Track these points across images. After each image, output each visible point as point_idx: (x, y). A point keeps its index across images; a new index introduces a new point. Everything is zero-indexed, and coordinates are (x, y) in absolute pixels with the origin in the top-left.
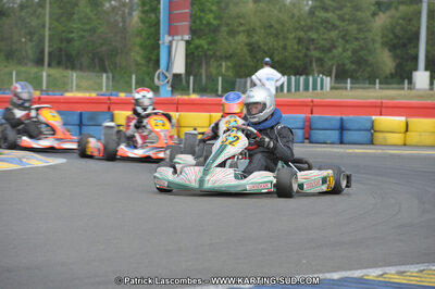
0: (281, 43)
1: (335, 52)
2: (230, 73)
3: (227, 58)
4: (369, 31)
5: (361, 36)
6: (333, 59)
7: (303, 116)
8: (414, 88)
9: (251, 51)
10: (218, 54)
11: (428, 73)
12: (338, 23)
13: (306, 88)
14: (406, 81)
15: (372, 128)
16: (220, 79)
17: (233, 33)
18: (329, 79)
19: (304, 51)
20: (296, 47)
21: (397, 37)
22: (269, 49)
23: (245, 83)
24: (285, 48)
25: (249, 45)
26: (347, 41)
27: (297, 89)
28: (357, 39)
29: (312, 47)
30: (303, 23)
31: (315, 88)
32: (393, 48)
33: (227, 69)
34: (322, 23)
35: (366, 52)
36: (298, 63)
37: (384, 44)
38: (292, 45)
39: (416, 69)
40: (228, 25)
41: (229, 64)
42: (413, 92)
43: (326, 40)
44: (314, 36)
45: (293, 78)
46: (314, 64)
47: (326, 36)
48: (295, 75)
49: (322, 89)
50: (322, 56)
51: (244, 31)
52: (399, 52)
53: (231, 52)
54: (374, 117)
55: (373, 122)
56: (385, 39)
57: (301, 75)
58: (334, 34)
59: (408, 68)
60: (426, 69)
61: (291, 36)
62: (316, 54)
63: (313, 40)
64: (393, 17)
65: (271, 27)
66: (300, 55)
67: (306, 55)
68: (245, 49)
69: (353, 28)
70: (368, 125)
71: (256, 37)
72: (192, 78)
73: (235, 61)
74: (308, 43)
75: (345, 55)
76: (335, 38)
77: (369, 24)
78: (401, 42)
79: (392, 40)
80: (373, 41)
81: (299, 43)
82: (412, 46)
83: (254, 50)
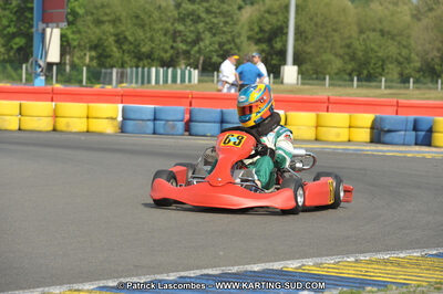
0: (148, 35)
1: (202, 44)
2: (95, 63)
3: (94, 47)
4: (235, 24)
5: (224, 29)
6: (199, 51)
8: (282, 83)
9: (117, 41)
10: (82, 43)
11: (296, 68)
12: (203, 15)
13: (174, 80)
16: (85, 69)
17: (99, 22)
18: (196, 71)
19: (171, 43)
20: (163, 39)
21: (262, 30)
22: (136, 40)
23: (111, 73)
24: (152, 40)
25: (116, 35)
26: (214, 35)
27: (166, 81)
28: (224, 33)
29: (179, 39)
30: (170, 14)
31: (183, 80)
32: (258, 42)
33: (92, 59)
34: (192, 13)
35: (232, 45)
36: (166, 56)
37: (249, 38)
38: (159, 37)
39: (284, 62)
40: (92, 14)
41: (93, 54)
42: (281, 86)
43: (191, 32)
44: (180, 27)
45: (161, 70)
46: (182, 57)
47: (192, 28)
48: (163, 67)
49: (190, 81)
50: (188, 48)
51: (109, 21)
52: (264, 46)
56: (251, 33)
57: (168, 67)
58: (201, 26)
59: (274, 62)
60: (294, 64)
61: (156, 27)
62: (183, 47)
63: (180, 32)
64: (259, 11)
65: (137, 17)
66: (167, 47)
67: (172, 47)
68: (112, 39)
69: (219, 21)
71: (124, 28)
72: (55, 68)
73: (100, 51)
74: (175, 35)
75: (211, 48)
76: (201, 30)
77: (235, 17)
78: (267, 35)
79: (257, 34)
80: (239, 35)
81: (165, 35)
82: (278, 39)
83: (120, 40)
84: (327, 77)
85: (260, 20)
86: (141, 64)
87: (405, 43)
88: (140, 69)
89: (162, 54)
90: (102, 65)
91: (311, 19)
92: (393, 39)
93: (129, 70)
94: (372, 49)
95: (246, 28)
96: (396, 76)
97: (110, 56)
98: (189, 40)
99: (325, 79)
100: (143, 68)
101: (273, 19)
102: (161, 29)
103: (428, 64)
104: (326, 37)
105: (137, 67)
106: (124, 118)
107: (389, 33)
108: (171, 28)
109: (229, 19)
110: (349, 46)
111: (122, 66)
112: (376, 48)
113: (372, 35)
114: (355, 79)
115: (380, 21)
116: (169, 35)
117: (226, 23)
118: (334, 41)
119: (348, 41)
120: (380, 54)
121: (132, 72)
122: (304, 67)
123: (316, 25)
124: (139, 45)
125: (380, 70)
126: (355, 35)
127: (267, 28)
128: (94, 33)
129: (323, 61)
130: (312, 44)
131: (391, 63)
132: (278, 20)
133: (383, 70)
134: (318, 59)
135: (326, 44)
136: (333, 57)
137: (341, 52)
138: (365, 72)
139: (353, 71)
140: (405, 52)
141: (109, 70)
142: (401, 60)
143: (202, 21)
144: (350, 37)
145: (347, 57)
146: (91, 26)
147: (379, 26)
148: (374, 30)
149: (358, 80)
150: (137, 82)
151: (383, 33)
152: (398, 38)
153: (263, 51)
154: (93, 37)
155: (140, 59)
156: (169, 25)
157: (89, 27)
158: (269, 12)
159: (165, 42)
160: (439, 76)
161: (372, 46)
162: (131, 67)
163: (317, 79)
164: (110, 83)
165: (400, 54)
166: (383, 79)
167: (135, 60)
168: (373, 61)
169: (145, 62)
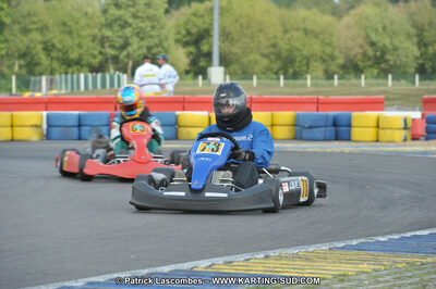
0: (76, 41)
1: (130, 49)
2: (24, 71)
3: (23, 56)
4: (162, 28)
5: (153, 33)
6: (128, 56)
7: (107, 112)
8: (210, 84)
9: (45, 49)
10: (10, 52)
11: (222, 69)
12: (130, 20)
13: (104, 85)
14: (200, 77)
15: (176, 123)
16: (14, 78)
17: (26, 31)
18: (125, 76)
19: (99, 48)
20: (91, 45)
21: (189, 33)
22: (64, 47)
23: (40, 82)
24: (80, 46)
25: (45, 43)
26: (142, 39)
27: (95, 86)
28: (151, 37)
29: (107, 45)
30: (97, 20)
31: (112, 85)
32: (186, 44)
33: (20, 67)
34: (116, 21)
35: (161, 49)
36: (96, 62)
37: (177, 41)
38: (87, 43)
39: (211, 66)
40: (19, 23)
41: (22, 62)
43: (119, 37)
44: (108, 33)
45: (90, 76)
46: (110, 62)
47: (120, 34)
48: (91, 72)
49: (119, 86)
50: (117, 53)
51: (37, 30)
52: (192, 49)
53: (24, 50)
54: (178, 113)
55: (177, 117)
56: (178, 36)
57: (97, 72)
58: (128, 31)
59: (202, 64)
61: (85, 33)
62: (111, 52)
63: (108, 37)
64: (185, 14)
65: (64, 24)
66: (96, 52)
67: (101, 53)
68: (40, 47)
69: (146, 25)
70: (172, 121)
71: (50, 36)
73: (28, 59)
74: (103, 41)
75: (140, 52)
76: (129, 35)
77: (162, 22)
78: (194, 38)
79: (184, 37)
80: (167, 38)
81: (93, 41)
82: (205, 41)
83: (48, 48)
84: (255, 77)
85: (186, 23)
86: (70, 70)
87: (328, 41)
88: (69, 76)
89: (91, 60)
90: (31, 73)
91: (236, 21)
92: (316, 36)
93: (58, 77)
94: (297, 49)
95: (173, 31)
96: (320, 73)
97: (38, 64)
98: (117, 45)
99: (252, 79)
100: (72, 75)
101: (199, 22)
102: (89, 35)
103: (351, 61)
104: (252, 38)
105: (66, 73)
106: (49, 126)
107: (312, 32)
108: (99, 35)
109: (156, 23)
110: (274, 46)
111: (52, 73)
112: (301, 47)
113: (296, 34)
114: (282, 77)
115: (304, 20)
116: (97, 42)
117: (153, 27)
118: (259, 42)
119: (273, 41)
120: (305, 53)
121: (61, 79)
122: (231, 68)
123: (241, 26)
124: (67, 52)
125: (305, 68)
126: (280, 35)
127: (194, 30)
128: (22, 42)
129: (250, 62)
130: (239, 45)
131: (316, 60)
132: (204, 23)
133: (308, 67)
134: (245, 60)
135: (252, 45)
136: (258, 57)
137: (266, 51)
138: (291, 71)
139: (279, 69)
140: (328, 50)
141: (38, 78)
142: (325, 57)
143: (130, 26)
144: (275, 37)
145: (273, 57)
146: (19, 35)
147: (302, 26)
148: (297, 29)
149: (285, 79)
150: (66, 88)
151: (306, 32)
152: (321, 36)
153: (191, 53)
154: (21, 46)
155: (69, 65)
156: (96, 31)
157: (16, 36)
158: (195, 15)
159: (94, 48)
160: (362, 72)
161: (297, 44)
162: (61, 74)
163: (244, 79)
164: (40, 90)
165: (324, 52)
166: (309, 77)
167: (64, 67)
168: (298, 59)
169: (75, 68)
